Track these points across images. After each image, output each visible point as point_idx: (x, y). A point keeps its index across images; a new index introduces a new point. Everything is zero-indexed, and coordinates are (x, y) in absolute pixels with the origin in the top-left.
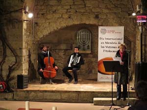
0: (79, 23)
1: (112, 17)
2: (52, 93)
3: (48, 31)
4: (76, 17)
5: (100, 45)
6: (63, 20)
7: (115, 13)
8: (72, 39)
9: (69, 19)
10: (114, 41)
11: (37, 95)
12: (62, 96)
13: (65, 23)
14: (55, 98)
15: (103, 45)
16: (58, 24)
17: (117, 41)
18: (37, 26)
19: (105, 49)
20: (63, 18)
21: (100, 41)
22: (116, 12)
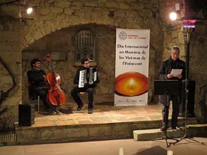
0: (87, 23)
1: (132, 15)
2: (76, 129)
3: (42, 33)
4: (83, 14)
5: (118, 55)
6: (65, 18)
7: (136, 10)
8: (67, 45)
9: (73, 17)
10: (137, 50)
11: (53, 134)
12: (90, 131)
13: (68, 22)
14: (79, 136)
15: (122, 55)
16: (58, 23)
17: (141, 50)
18: (26, 25)
19: (125, 60)
20: (66, 15)
21: (118, 50)
22: (137, 8)
